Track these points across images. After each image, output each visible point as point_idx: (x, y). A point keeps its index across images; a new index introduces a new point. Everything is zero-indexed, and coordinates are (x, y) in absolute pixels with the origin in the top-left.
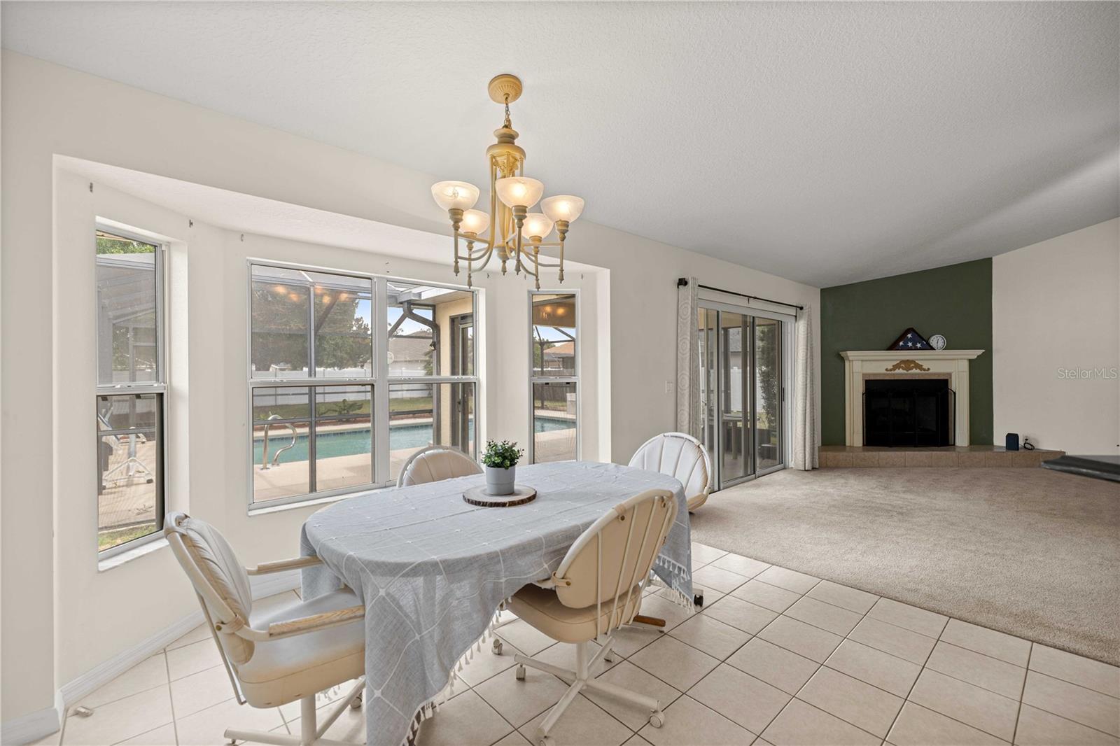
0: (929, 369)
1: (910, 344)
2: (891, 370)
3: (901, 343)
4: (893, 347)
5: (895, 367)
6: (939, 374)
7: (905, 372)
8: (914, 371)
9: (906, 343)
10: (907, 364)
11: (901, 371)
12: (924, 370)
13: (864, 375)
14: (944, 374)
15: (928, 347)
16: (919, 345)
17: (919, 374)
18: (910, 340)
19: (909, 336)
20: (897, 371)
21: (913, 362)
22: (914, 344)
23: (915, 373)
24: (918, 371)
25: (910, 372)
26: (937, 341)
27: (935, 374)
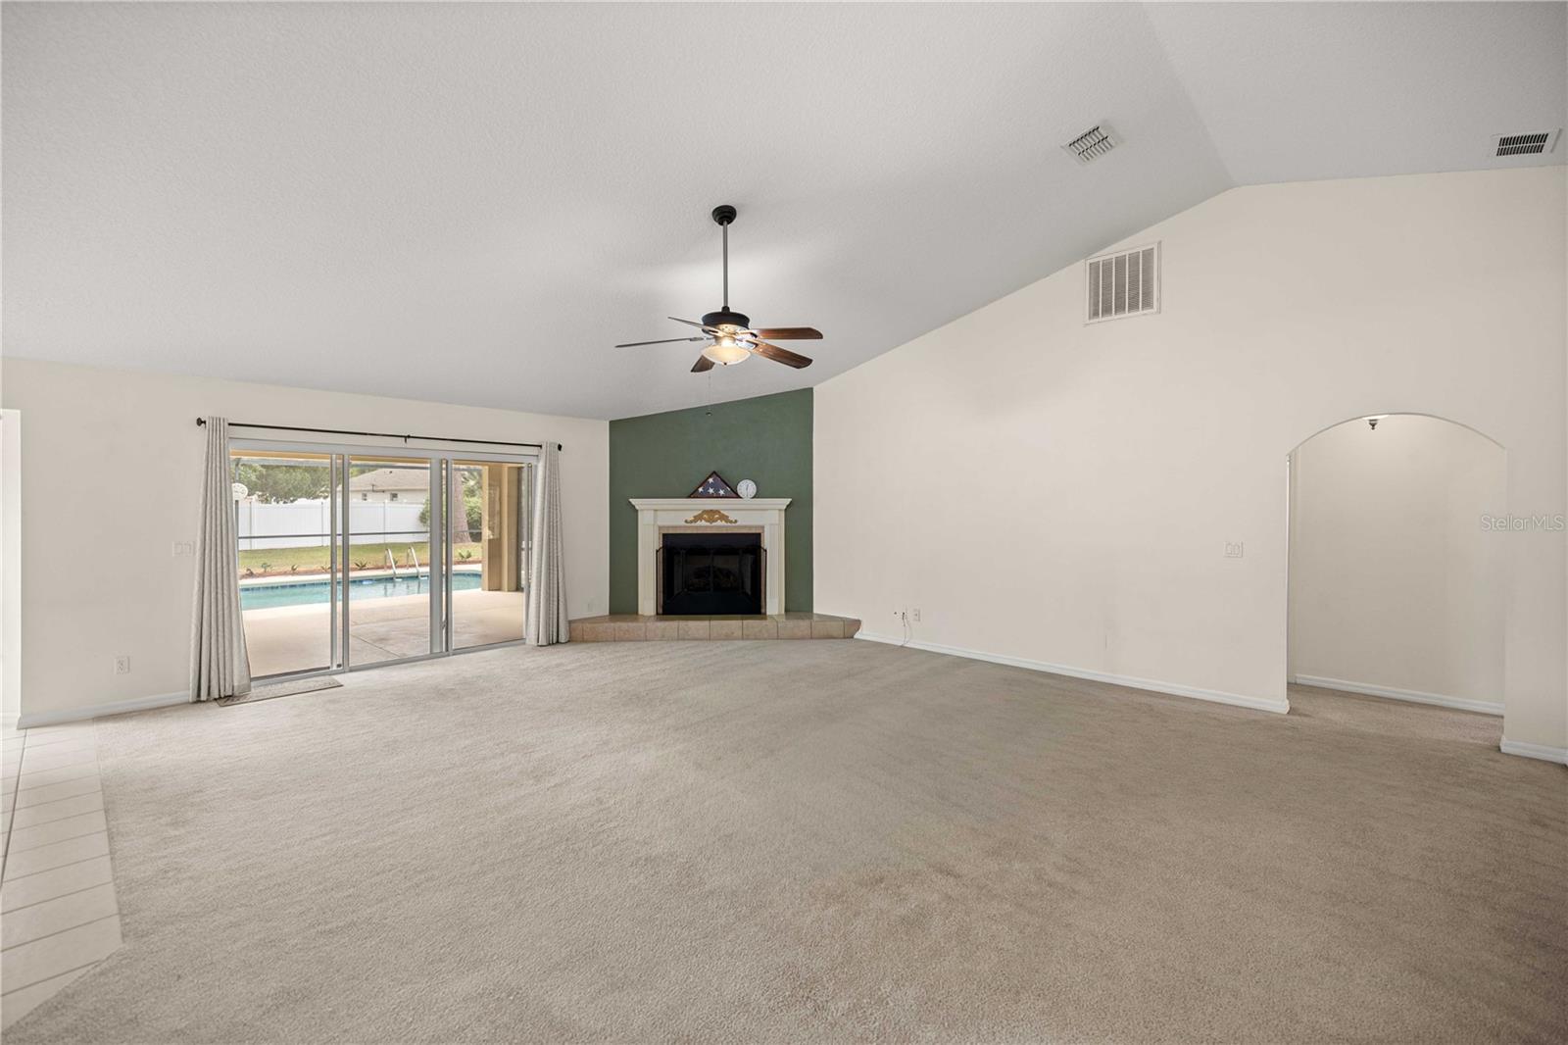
0: (736, 521)
1: (711, 491)
2: (691, 522)
3: (701, 490)
4: (693, 495)
5: (697, 518)
6: (750, 527)
7: (708, 524)
8: (719, 523)
9: (706, 490)
10: (711, 515)
11: (703, 523)
12: (731, 522)
13: (660, 528)
14: (756, 527)
15: (734, 495)
16: (722, 492)
17: (724, 527)
18: (712, 485)
19: (711, 480)
20: (699, 523)
21: (718, 512)
22: (717, 491)
23: (719, 526)
24: (724, 523)
25: (714, 524)
26: (746, 488)
27: (745, 527)
